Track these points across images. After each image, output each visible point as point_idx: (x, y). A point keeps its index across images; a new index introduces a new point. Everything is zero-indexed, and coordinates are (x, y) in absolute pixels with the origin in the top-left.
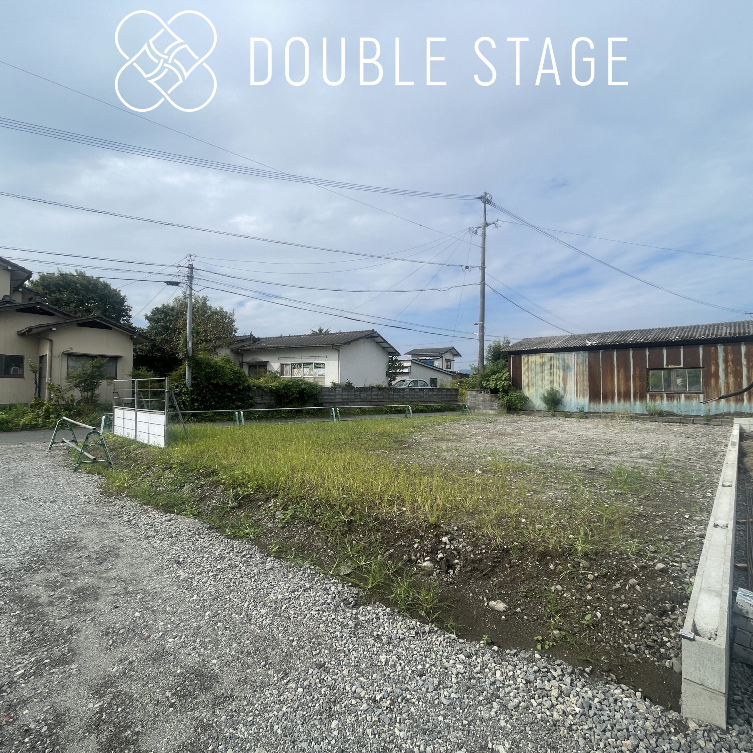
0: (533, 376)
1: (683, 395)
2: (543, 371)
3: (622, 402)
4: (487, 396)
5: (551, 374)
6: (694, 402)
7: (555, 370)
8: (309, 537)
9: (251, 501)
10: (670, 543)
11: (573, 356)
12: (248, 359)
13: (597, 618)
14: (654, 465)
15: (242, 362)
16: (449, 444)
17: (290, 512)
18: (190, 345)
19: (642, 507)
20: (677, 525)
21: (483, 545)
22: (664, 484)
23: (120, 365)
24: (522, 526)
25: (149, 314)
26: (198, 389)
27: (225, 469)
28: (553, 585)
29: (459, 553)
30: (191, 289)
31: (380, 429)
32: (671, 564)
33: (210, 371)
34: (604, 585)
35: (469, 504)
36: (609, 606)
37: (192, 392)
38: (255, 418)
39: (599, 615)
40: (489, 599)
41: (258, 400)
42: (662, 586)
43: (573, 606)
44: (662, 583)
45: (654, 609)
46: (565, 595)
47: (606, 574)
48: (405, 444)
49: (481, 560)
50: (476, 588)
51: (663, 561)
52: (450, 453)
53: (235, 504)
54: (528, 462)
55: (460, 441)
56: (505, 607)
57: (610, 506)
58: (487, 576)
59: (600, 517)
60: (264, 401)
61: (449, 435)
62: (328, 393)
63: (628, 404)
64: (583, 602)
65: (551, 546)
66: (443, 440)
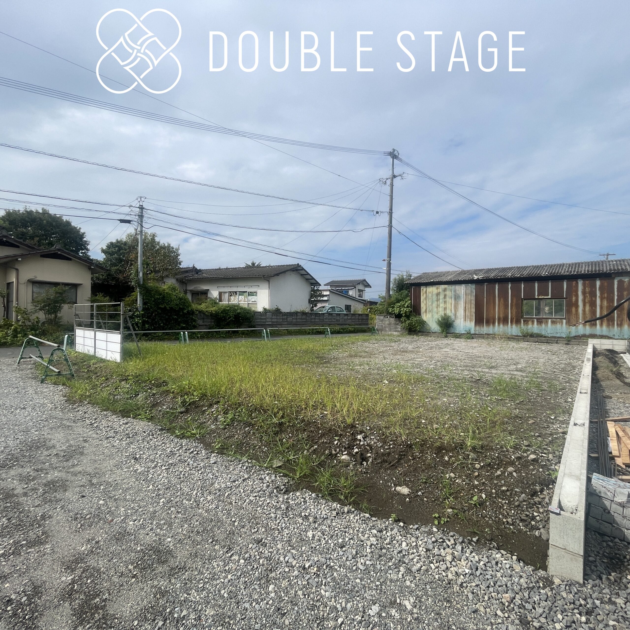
0: (430, 303)
1: (550, 320)
2: (438, 300)
3: (501, 326)
4: (392, 320)
5: (445, 302)
6: (558, 326)
7: (448, 299)
8: (247, 436)
9: (196, 407)
10: (540, 439)
11: (463, 288)
12: (191, 287)
13: (482, 498)
14: (527, 377)
15: (186, 290)
16: (362, 359)
17: (230, 416)
18: (141, 275)
19: (517, 410)
20: (545, 424)
21: (391, 441)
22: (535, 392)
23: (80, 292)
24: (422, 426)
25: (105, 248)
26: (149, 313)
27: (175, 380)
28: (447, 473)
29: (371, 448)
30: (142, 226)
31: (304, 347)
32: (540, 455)
33: (158, 297)
34: (488, 472)
35: (379, 408)
36: (492, 489)
37: (143, 316)
38: (198, 337)
39: (484, 496)
40: (396, 485)
41: (200, 322)
42: (533, 472)
43: (463, 490)
44: (533, 470)
45: (527, 490)
46: (457, 481)
47: (490, 464)
48: (325, 359)
49: (389, 454)
50: (385, 476)
51: (534, 453)
52: (362, 367)
53: (183, 409)
54: (426, 374)
55: (370, 357)
56: (409, 492)
57: (492, 409)
58: (394, 467)
59: (484, 419)
60: (205, 323)
61: (361, 352)
62: (260, 317)
63: (506, 327)
64: (471, 486)
65: (446, 442)
66: (357, 356)
